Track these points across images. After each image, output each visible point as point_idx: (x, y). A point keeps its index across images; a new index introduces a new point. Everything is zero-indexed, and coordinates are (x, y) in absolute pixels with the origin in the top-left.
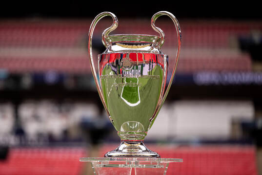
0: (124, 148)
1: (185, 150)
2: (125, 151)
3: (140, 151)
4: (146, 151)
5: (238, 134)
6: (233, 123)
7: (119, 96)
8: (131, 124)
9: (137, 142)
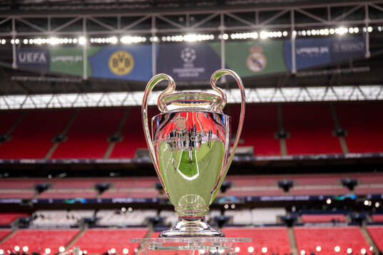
0: (182, 227)
1: (257, 228)
2: (184, 229)
3: (201, 229)
4: (208, 229)
5: (280, 222)
6: (278, 217)
7: (175, 169)
8: (189, 199)
9: (197, 219)
